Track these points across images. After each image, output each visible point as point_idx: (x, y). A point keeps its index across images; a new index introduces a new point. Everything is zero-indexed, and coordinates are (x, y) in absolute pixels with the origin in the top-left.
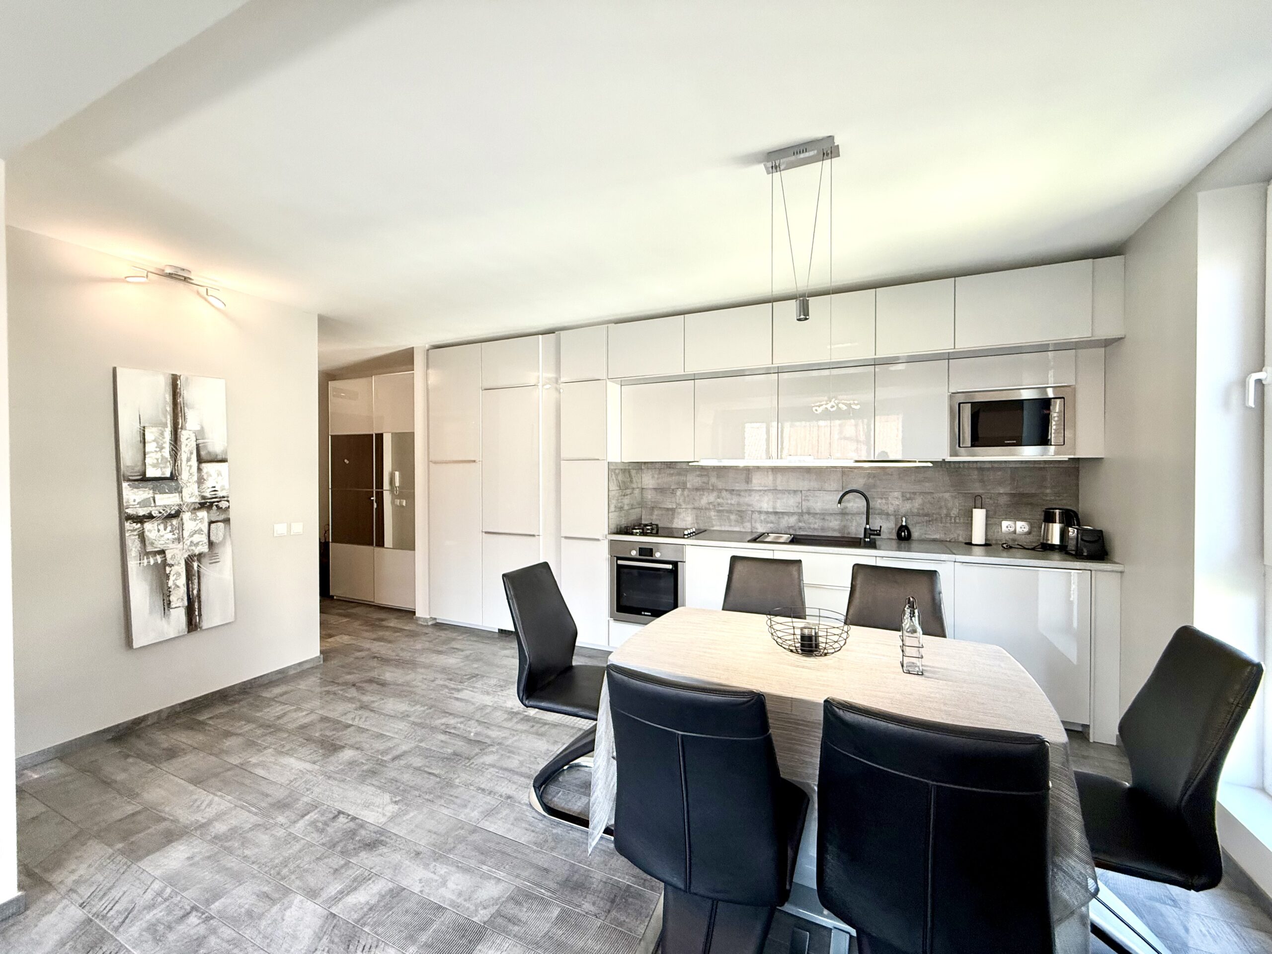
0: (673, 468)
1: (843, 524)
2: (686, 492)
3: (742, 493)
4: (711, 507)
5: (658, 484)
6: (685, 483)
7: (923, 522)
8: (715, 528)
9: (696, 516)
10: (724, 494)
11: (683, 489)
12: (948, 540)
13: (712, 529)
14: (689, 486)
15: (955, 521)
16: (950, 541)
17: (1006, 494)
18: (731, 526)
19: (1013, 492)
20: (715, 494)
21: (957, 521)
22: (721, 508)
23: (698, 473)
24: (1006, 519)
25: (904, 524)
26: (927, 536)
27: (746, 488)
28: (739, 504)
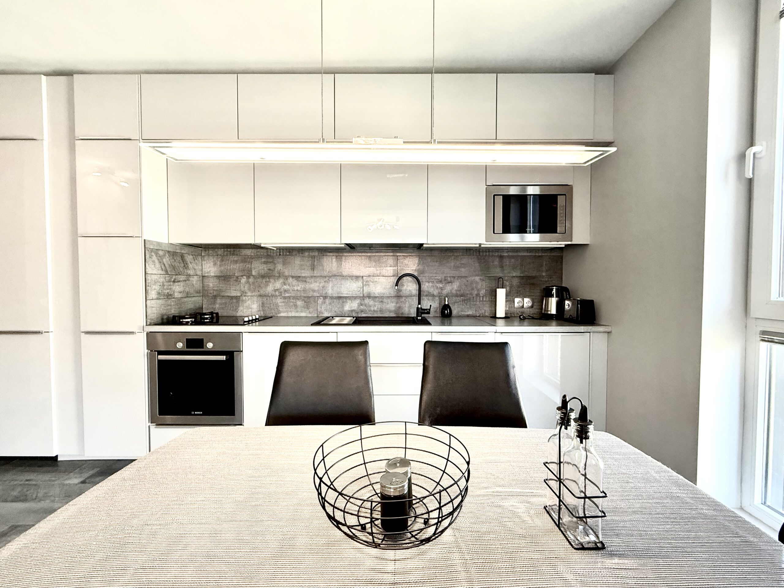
0: (237, 255)
1: (398, 305)
2: (251, 280)
3: (308, 280)
4: (277, 293)
5: (221, 272)
6: (250, 271)
7: (460, 301)
8: (282, 314)
9: (263, 304)
10: (290, 280)
11: (248, 277)
12: (478, 315)
13: (279, 315)
14: (254, 273)
15: (483, 299)
16: (479, 316)
17: (517, 277)
18: (297, 312)
19: (522, 275)
20: (281, 281)
21: (485, 299)
22: (287, 295)
23: (263, 260)
24: (517, 297)
25: (447, 303)
26: (463, 313)
27: (312, 275)
28: (304, 290)
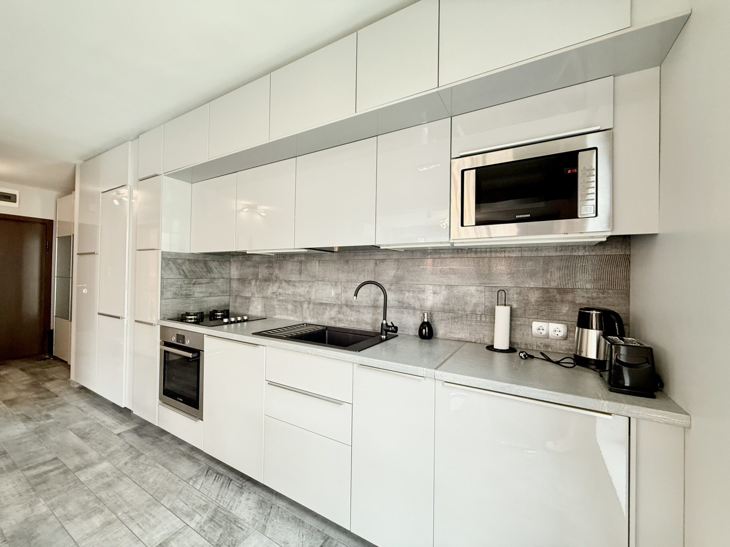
0: (250, 261)
2: (258, 283)
3: (296, 284)
4: (274, 296)
5: (241, 275)
6: (257, 275)
7: (449, 319)
8: (277, 317)
9: (265, 305)
10: (284, 284)
11: (256, 281)
12: (473, 341)
13: (275, 317)
14: (260, 277)
15: (481, 319)
16: (475, 343)
17: (538, 289)
18: (288, 315)
19: (546, 286)
20: (277, 284)
21: (483, 319)
22: (281, 298)
23: (266, 265)
24: (537, 319)
25: (426, 320)
26: (452, 335)
27: (300, 279)
28: (294, 295)
